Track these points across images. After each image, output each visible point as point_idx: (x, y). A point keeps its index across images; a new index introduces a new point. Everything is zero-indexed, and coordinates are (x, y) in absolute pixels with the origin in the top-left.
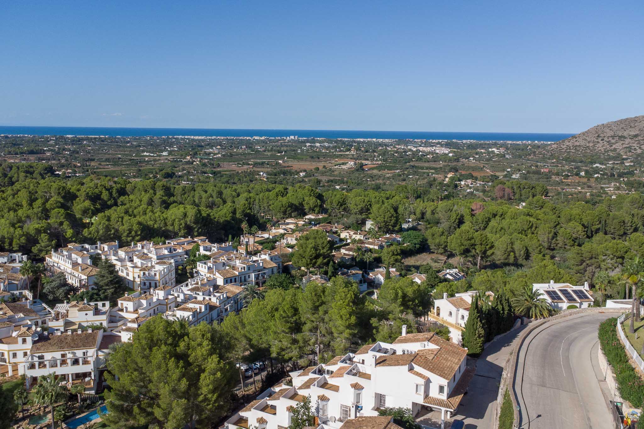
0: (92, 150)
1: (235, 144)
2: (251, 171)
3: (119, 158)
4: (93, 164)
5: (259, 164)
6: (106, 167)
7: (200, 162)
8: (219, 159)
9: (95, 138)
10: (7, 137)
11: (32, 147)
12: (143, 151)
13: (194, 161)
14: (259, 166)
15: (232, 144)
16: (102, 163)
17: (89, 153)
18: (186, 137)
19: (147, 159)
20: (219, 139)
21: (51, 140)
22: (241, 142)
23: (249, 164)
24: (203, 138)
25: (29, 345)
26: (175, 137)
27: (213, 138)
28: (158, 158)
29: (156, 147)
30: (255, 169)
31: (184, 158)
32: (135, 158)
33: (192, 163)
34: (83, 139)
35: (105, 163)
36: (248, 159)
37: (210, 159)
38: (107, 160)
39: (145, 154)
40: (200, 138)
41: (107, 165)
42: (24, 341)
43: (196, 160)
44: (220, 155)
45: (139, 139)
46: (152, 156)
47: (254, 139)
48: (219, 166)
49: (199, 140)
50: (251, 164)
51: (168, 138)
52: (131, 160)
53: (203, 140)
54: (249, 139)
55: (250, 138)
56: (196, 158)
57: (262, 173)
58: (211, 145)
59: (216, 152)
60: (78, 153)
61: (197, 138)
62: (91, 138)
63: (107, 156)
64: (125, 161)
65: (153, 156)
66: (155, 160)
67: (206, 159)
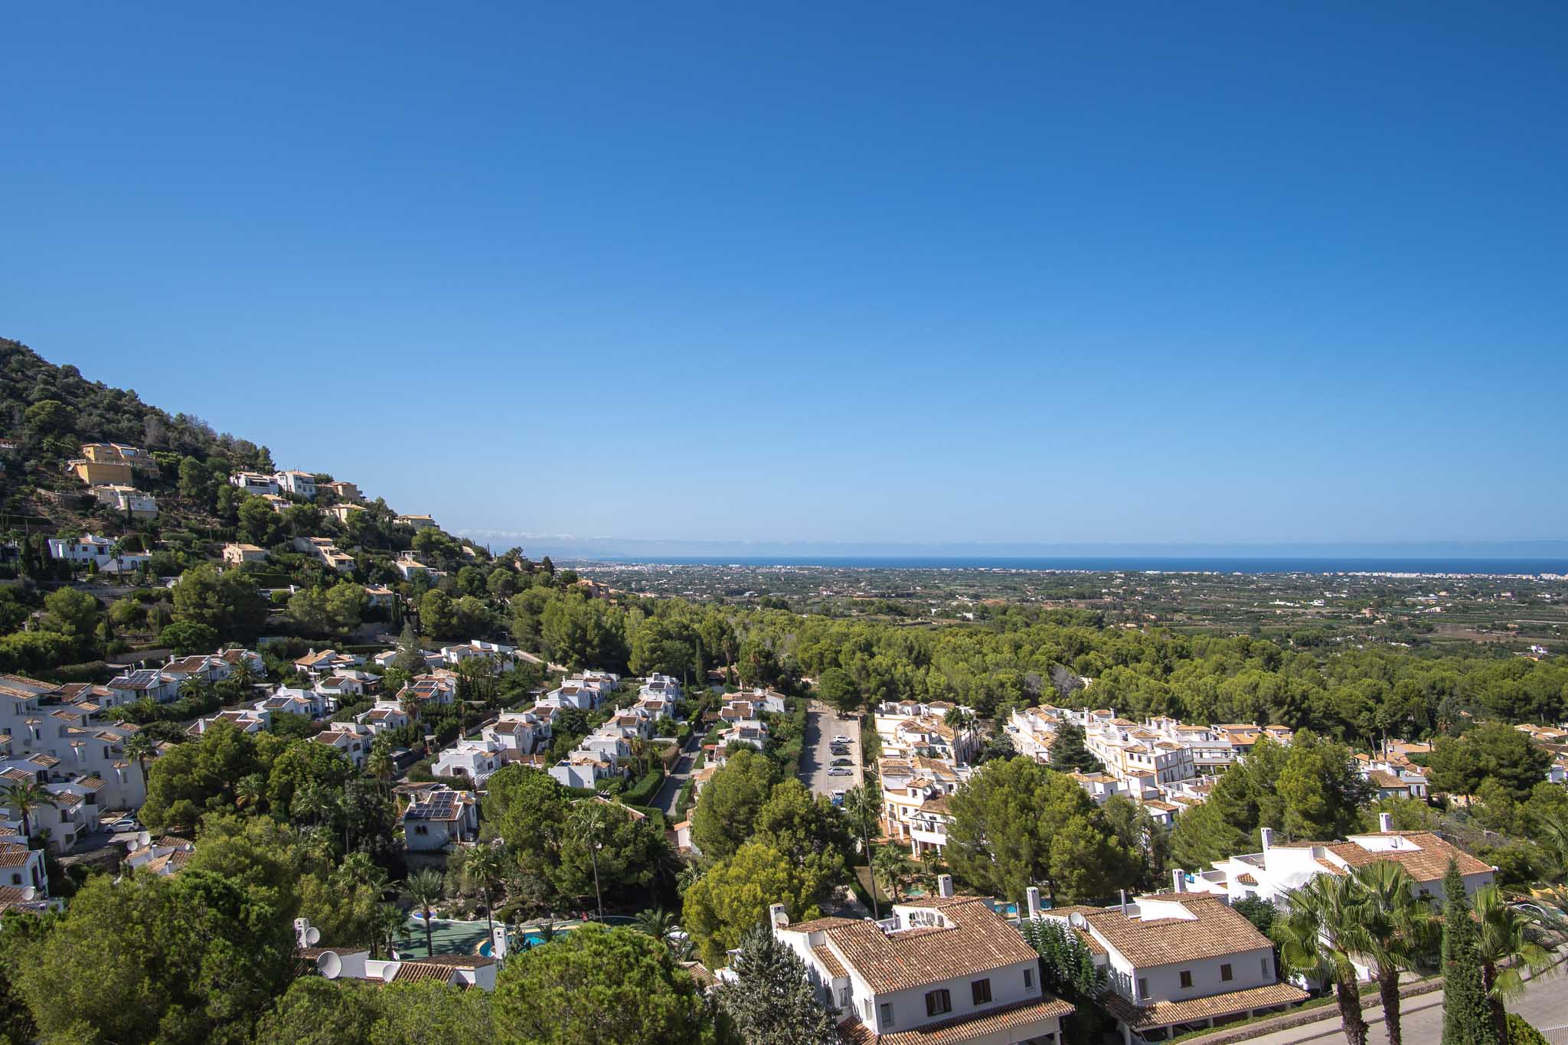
0: (1180, 594)
1: (1488, 588)
2: (1508, 642)
3: (1227, 609)
4: (1178, 617)
5: (1533, 628)
6: (1201, 623)
7: (1390, 619)
8: (1434, 615)
9: (1190, 576)
10: (1054, 574)
11: (1086, 588)
12: (1274, 598)
13: (1377, 619)
14: (1532, 633)
15: (1477, 588)
16: (1195, 617)
17: (1175, 599)
18: (1376, 574)
19: (1278, 612)
20: (1450, 578)
21: (1117, 577)
22: (1506, 585)
23: (1507, 629)
24: (1414, 576)
25: (919, 800)
26: (1351, 574)
27: (1436, 576)
28: (1301, 611)
29: (1307, 591)
30: (1520, 639)
31: (1358, 612)
32: (1257, 610)
33: (1371, 623)
34: (1170, 577)
35: (1199, 617)
36: (1507, 619)
37: (1415, 616)
38: (1205, 612)
39: (1277, 602)
40: (1406, 575)
41: (1204, 620)
42: (915, 793)
43: (1380, 616)
44: (1438, 609)
45: (1276, 578)
46: (1289, 607)
47: (1541, 579)
48: (1430, 630)
49: (1401, 581)
50: (1514, 629)
51: (1335, 576)
52: (1248, 612)
53: (1410, 581)
54: (1528, 579)
55: (1531, 577)
56: (1383, 613)
57: (1533, 648)
58: (1425, 590)
59: (1432, 604)
60: (1155, 598)
61: (1399, 575)
62: (1184, 576)
63: (1205, 606)
64: (1237, 615)
65: (1294, 607)
66: (1294, 615)
67: (1405, 615)
